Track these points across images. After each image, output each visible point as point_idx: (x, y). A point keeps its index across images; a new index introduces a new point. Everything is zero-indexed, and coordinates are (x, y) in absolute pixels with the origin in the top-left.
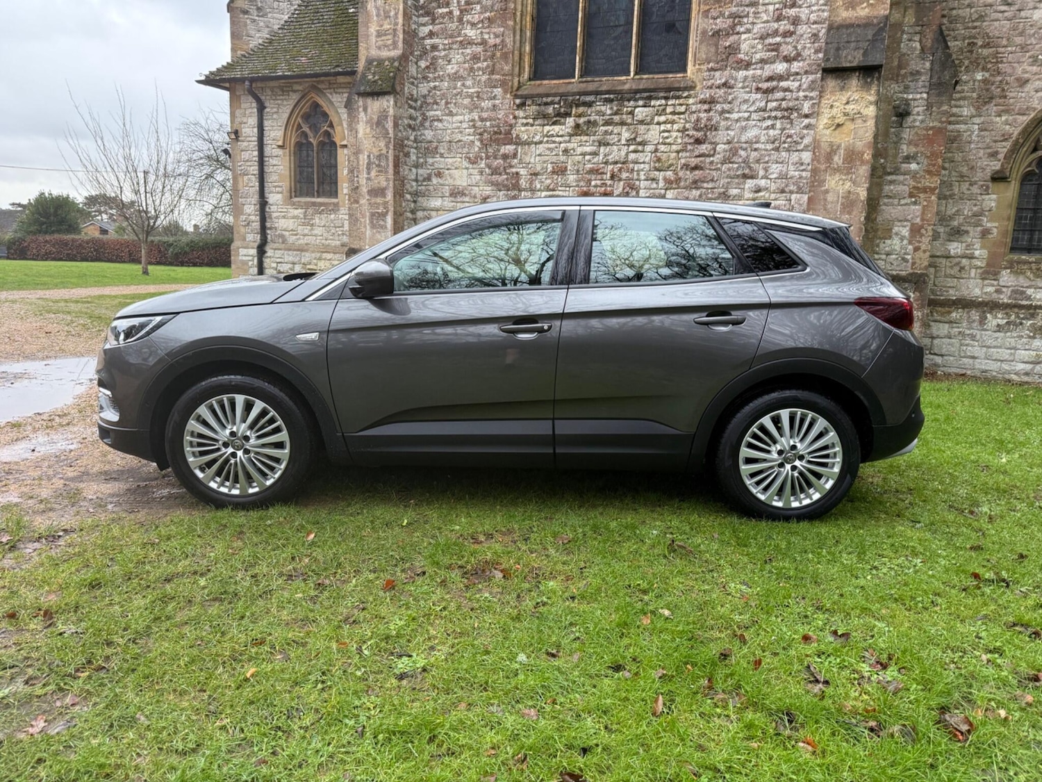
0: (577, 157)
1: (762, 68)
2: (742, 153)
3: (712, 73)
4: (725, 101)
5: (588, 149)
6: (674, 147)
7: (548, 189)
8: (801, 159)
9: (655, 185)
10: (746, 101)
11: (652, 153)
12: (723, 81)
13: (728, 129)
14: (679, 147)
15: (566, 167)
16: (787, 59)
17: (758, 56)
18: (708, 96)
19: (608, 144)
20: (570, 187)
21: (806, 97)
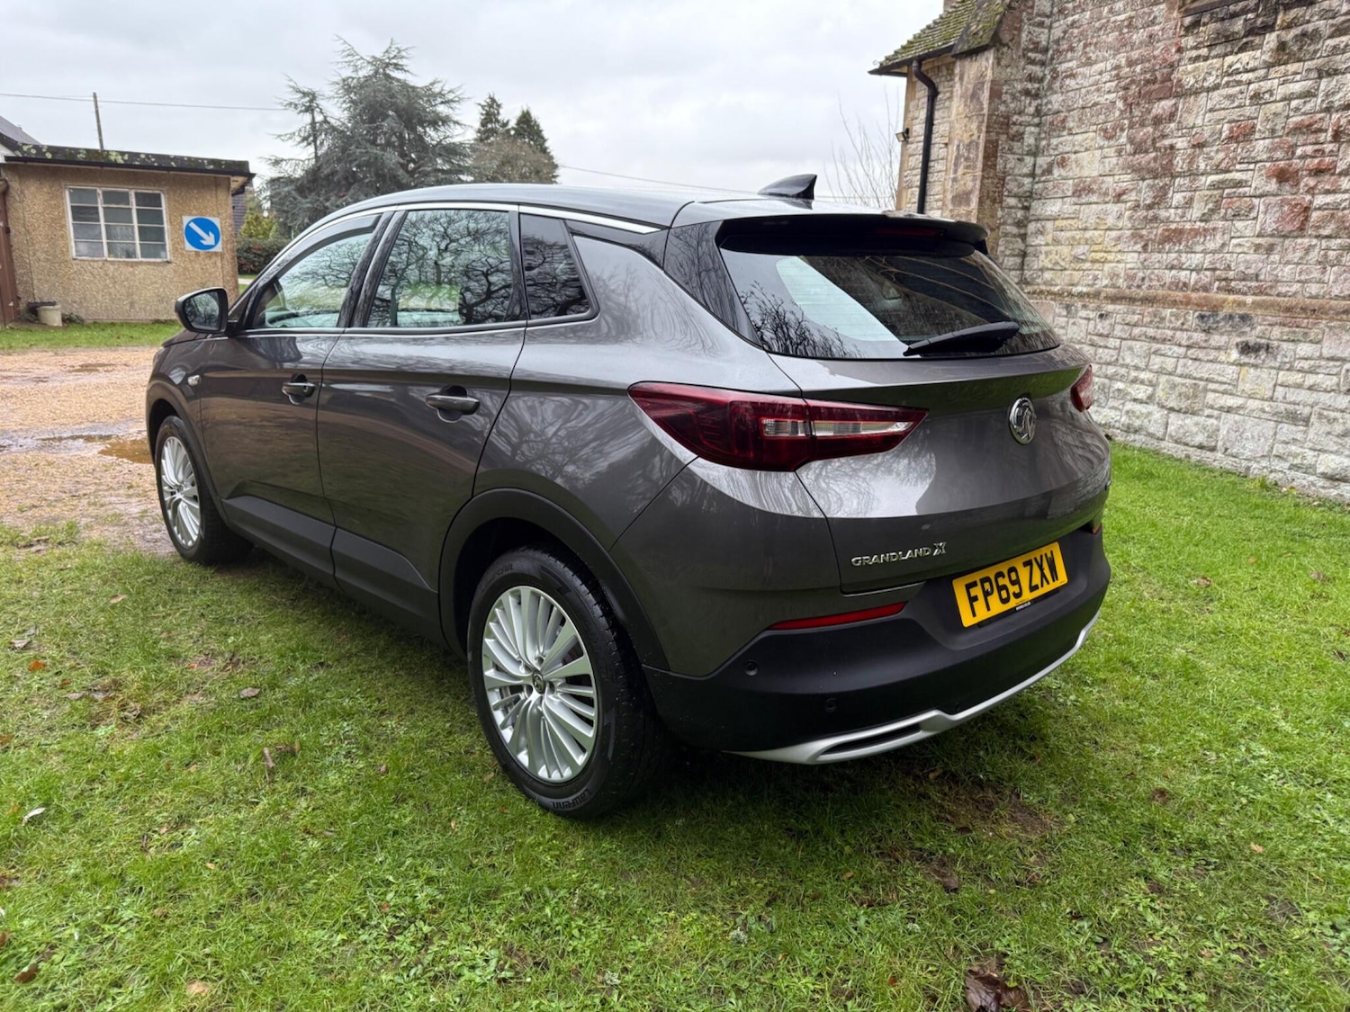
0: (1275, 106)
5: (1296, 88)
7: (1218, 170)
15: (1254, 127)
19: (1336, 72)
20: (1256, 163)
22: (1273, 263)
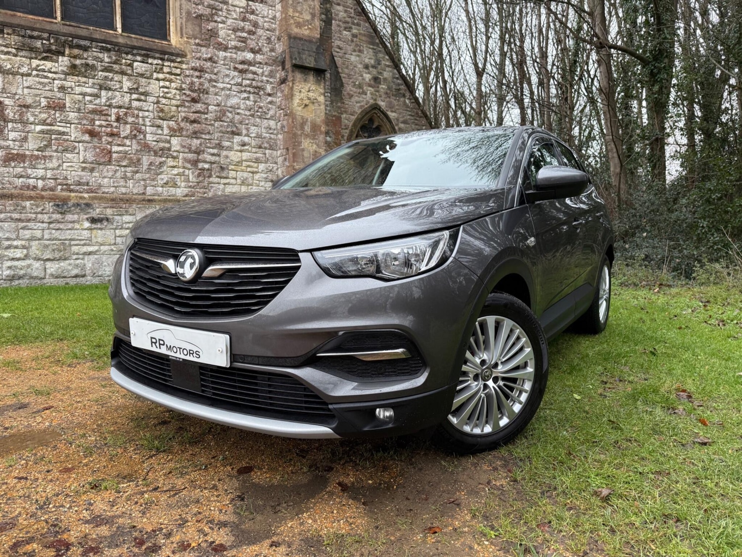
0: (76, 96)
1: (236, 53)
2: (229, 115)
3: (199, 48)
4: (212, 73)
5: (89, 90)
6: (174, 102)
7: (44, 123)
8: (269, 125)
9: (160, 132)
10: (227, 76)
11: (154, 104)
12: (209, 56)
13: (216, 94)
14: (179, 103)
15: (64, 104)
16: (253, 51)
17: (233, 43)
18: (198, 65)
19: (110, 89)
20: (71, 124)
21: (268, 81)
22: (95, 177)
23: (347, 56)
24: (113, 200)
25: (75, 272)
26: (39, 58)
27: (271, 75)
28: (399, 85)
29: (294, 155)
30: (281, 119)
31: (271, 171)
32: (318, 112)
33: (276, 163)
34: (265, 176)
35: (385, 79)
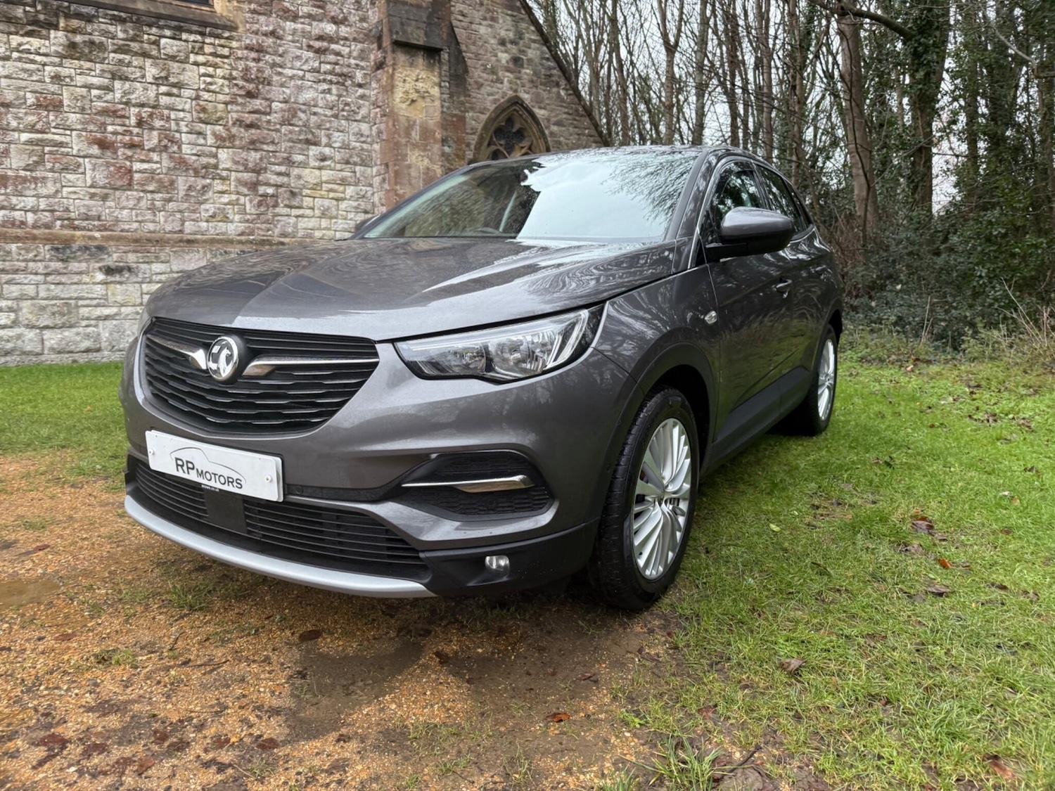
0: (78, 90)
1: (310, 24)
2: (302, 115)
3: (256, 16)
4: (276, 53)
5: (95, 81)
6: (221, 97)
7: (32, 129)
8: (360, 130)
9: (201, 141)
10: (299, 58)
11: (192, 100)
12: (271, 28)
13: (282, 85)
14: (228, 98)
15: (61, 101)
16: (334, 21)
17: (305, 9)
18: (254, 42)
19: (127, 79)
20: (72, 130)
21: (357, 65)
22: (110, 207)
23: (474, 26)
24: (136, 241)
25: (86, 344)
26: (21, 32)
27: (363, 56)
28: (550, 68)
29: (396, 173)
30: (377, 121)
31: (363, 196)
32: (431, 110)
33: (371, 185)
34: (355, 204)
35: (530, 60)
